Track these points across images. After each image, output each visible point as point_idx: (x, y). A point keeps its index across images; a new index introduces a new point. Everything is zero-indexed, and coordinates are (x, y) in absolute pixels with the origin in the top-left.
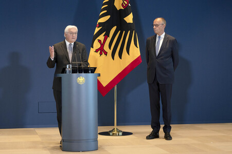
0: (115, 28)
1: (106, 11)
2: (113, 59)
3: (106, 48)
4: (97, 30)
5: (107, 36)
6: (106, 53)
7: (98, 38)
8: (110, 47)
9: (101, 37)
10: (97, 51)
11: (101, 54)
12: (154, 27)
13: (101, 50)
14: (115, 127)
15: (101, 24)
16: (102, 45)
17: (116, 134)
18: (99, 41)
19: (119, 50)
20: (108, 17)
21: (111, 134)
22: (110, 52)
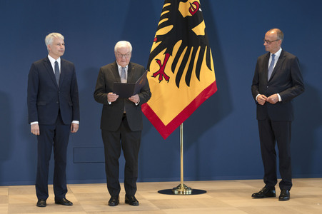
0: (180, 43)
1: (167, 19)
2: (178, 86)
3: (168, 70)
4: (155, 45)
5: (168, 54)
6: (167, 79)
7: (156, 57)
8: (173, 70)
9: (161, 56)
10: (155, 75)
11: (160, 79)
12: (265, 44)
13: (161, 74)
14: (182, 182)
15: (160, 38)
16: (163, 67)
17: (183, 193)
18: (158, 61)
19: (186, 74)
20: (170, 28)
21: (176, 192)
22: (173, 77)
